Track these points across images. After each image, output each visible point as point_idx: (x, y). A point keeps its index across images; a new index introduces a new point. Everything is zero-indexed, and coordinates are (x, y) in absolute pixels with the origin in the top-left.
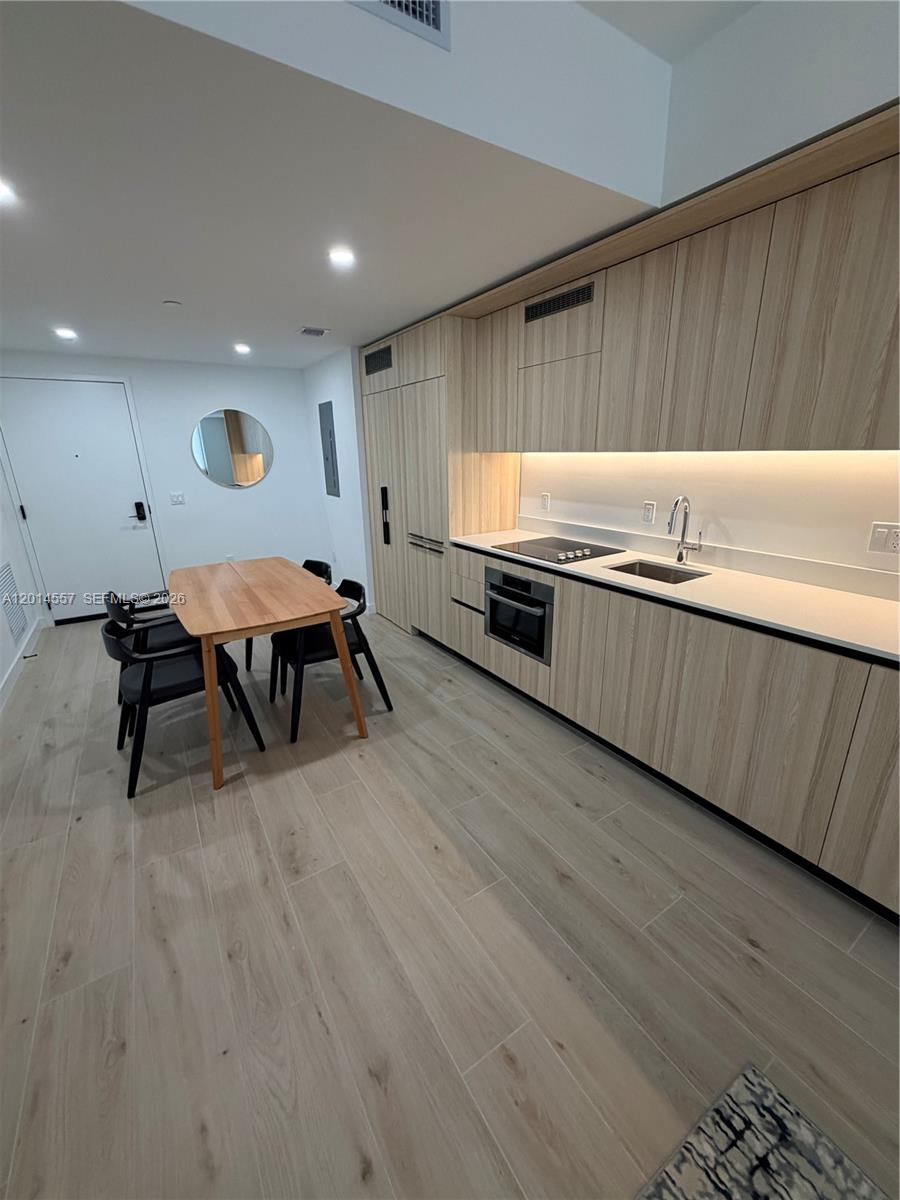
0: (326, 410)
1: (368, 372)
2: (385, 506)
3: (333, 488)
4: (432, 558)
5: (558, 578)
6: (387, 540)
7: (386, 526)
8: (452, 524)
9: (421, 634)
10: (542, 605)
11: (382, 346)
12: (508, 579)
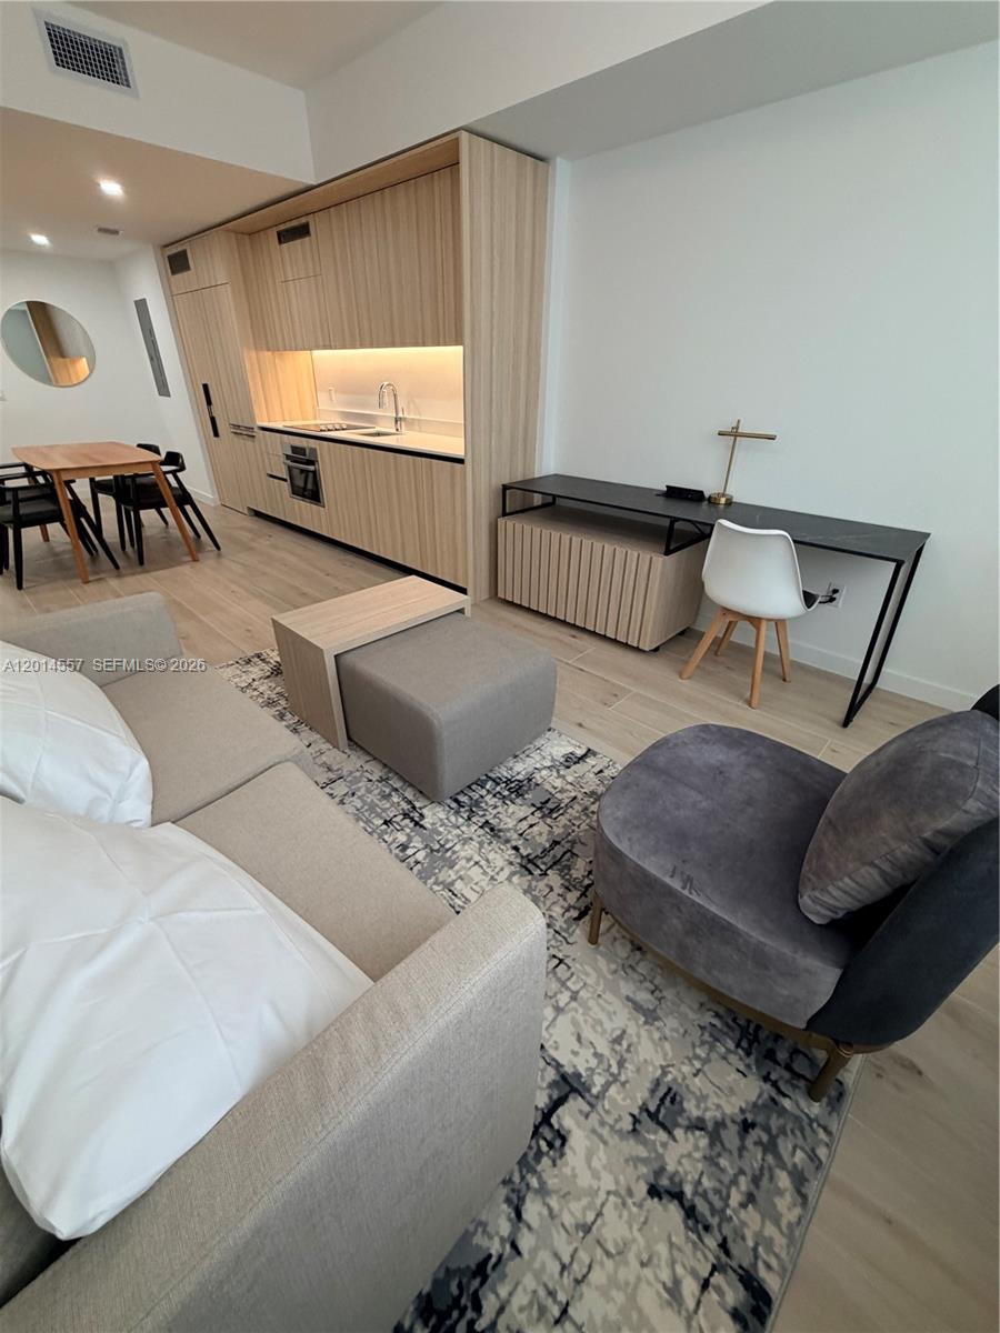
0: (141, 306)
1: (173, 273)
2: (209, 402)
3: (163, 389)
4: (249, 443)
5: (318, 442)
6: (216, 434)
7: (213, 420)
8: (256, 412)
9: (258, 514)
10: (312, 463)
11: (180, 249)
12: (295, 449)
